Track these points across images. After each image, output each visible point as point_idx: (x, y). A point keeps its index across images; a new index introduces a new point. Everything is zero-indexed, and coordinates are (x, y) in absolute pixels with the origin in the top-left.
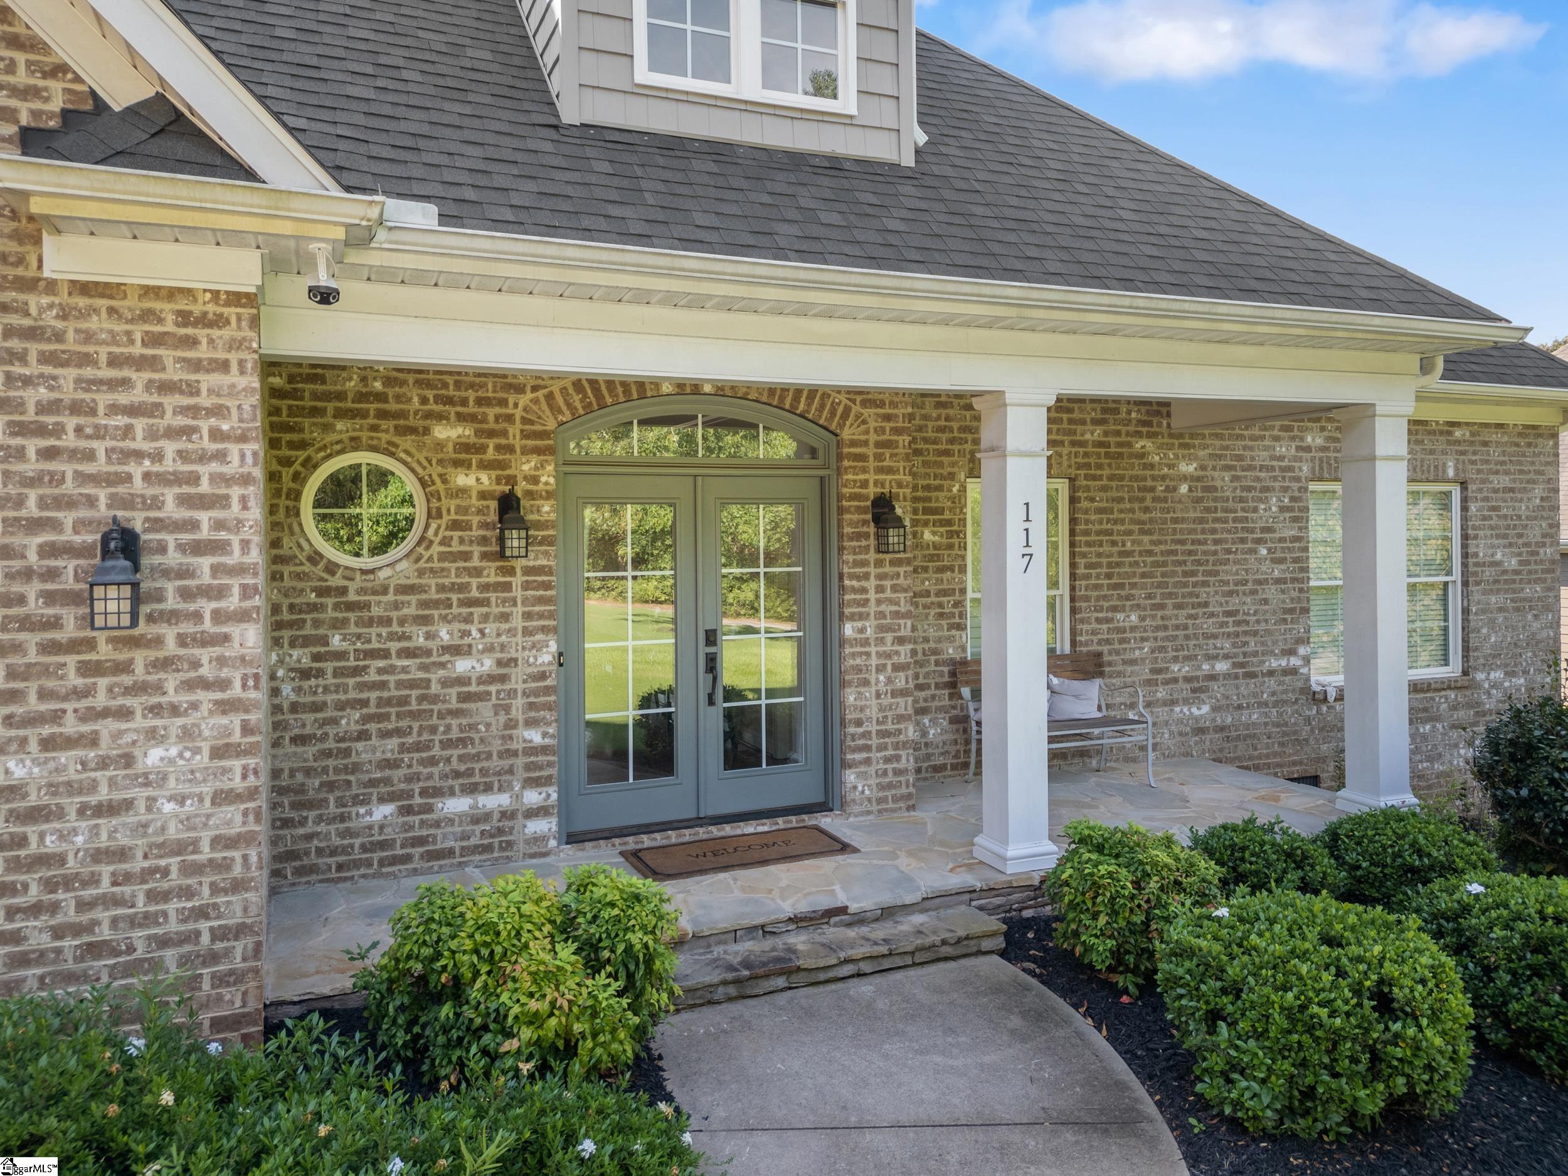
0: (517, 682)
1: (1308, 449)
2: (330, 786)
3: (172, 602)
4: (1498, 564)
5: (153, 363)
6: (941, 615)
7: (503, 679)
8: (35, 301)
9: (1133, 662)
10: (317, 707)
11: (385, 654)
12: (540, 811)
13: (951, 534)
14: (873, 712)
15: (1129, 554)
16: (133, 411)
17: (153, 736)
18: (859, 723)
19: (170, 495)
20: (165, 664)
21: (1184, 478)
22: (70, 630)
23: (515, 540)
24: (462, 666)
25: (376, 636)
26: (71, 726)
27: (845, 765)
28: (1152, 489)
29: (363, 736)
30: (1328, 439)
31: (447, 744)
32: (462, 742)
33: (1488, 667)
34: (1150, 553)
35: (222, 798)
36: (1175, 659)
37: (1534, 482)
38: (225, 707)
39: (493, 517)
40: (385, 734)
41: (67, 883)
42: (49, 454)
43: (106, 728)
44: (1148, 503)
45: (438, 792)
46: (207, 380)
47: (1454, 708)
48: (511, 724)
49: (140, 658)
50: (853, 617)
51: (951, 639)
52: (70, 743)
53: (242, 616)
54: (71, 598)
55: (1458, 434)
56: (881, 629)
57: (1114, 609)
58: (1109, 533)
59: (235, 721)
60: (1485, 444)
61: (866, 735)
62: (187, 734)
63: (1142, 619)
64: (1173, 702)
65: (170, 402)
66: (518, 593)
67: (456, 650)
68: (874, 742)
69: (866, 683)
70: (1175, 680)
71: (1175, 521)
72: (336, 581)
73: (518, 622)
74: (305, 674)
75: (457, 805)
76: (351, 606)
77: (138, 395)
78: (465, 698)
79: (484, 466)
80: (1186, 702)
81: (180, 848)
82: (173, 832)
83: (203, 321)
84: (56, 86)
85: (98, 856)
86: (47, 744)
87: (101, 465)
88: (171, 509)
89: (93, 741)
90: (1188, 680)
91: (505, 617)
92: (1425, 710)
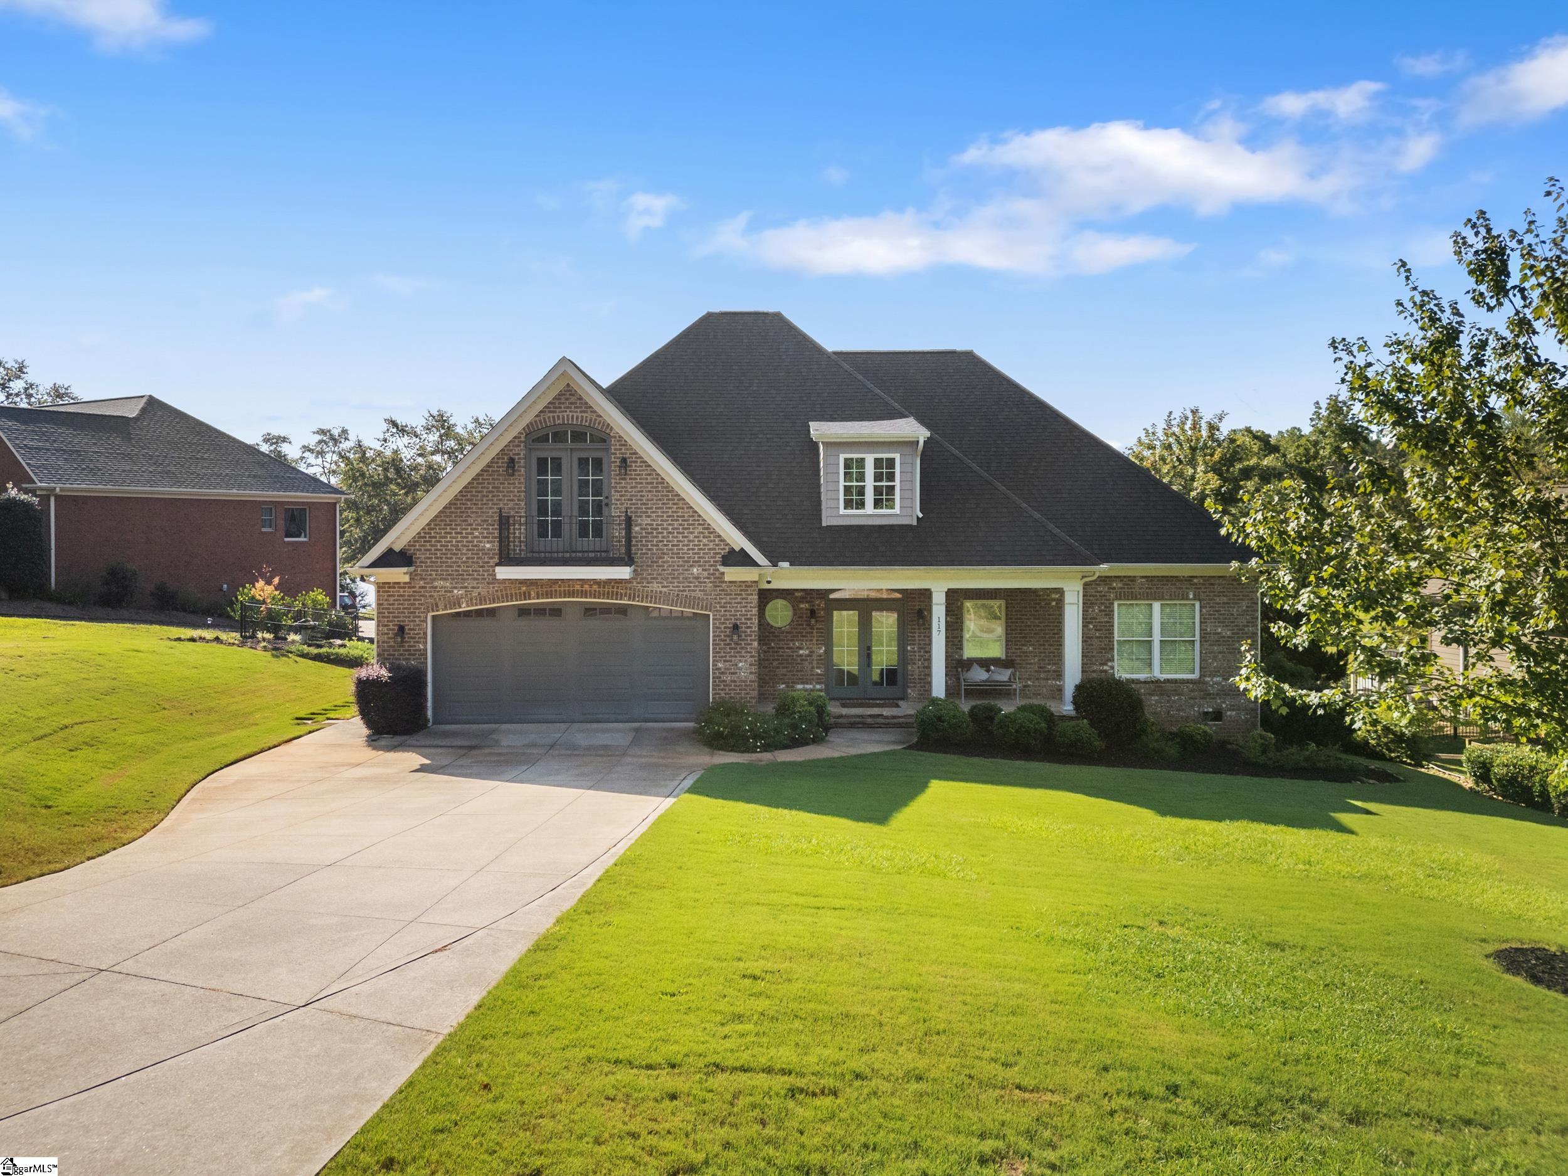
0: (814, 657)
1: (1114, 588)
2: (771, 679)
3: (743, 637)
4: (1219, 633)
5: (741, 595)
6: (954, 645)
7: (811, 656)
8: (724, 585)
9: (1030, 664)
10: (767, 660)
11: (783, 648)
12: (820, 690)
13: (957, 618)
14: (917, 672)
15: (1029, 626)
16: (738, 603)
17: (741, 661)
18: (912, 675)
19: (743, 618)
20: (742, 648)
21: (1054, 600)
22: (728, 642)
23: (813, 621)
24: (801, 652)
25: (781, 644)
26: (728, 658)
27: (908, 687)
28: (1039, 604)
29: (778, 668)
30: (1124, 584)
31: (797, 671)
32: (801, 671)
33: (1212, 675)
34: (1038, 626)
35: (751, 673)
36: (1049, 664)
37: (1242, 600)
38: (751, 657)
39: (809, 615)
40: (784, 668)
41: (727, 685)
42: (725, 611)
43: (733, 659)
44: (1038, 608)
45: (795, 683)
46: (750, 597)
47: (1192, 691)
48: (813, 668)
49: (738, 647)
50: (910, 645)
51: (957, 653)
52: (728, 661)
53: (755, 640)
54: (728, 636)
55: (1195, 581)
56: (919, 648)
57: (1023, 645)
58: (1020, 619)
59: (753, 659)
60: (1212, 584)
61: (914, 679)
62: (746, 661)
63: (1035, 649)
64: (1048, 679)
65: (744, 601)
66: (815, 634)
67: (801, 648)
68: (917, 681)
69: (915, 664)
70: (1049, 671)
71: (1049, 615)
72: (773, 630)
73: (815, 642)
74: (765, 652)
75: (800, 687)
76: (775, 636)
77: (739, 600)
78: (802, 660)
79: (807, 602)
80: (1054, 679)
81: (744, 682)
82: (743, 679)
83: (749, 586)
84: (727, 547)
85: (732, 681)
86: (725, 661)
87: (733, 613)
88: (743, 621)
89: (731, 661)
90: (1054, 671)
91: (811, 640)
92: (1175, 690)
